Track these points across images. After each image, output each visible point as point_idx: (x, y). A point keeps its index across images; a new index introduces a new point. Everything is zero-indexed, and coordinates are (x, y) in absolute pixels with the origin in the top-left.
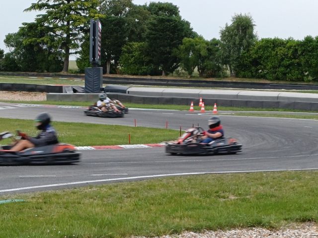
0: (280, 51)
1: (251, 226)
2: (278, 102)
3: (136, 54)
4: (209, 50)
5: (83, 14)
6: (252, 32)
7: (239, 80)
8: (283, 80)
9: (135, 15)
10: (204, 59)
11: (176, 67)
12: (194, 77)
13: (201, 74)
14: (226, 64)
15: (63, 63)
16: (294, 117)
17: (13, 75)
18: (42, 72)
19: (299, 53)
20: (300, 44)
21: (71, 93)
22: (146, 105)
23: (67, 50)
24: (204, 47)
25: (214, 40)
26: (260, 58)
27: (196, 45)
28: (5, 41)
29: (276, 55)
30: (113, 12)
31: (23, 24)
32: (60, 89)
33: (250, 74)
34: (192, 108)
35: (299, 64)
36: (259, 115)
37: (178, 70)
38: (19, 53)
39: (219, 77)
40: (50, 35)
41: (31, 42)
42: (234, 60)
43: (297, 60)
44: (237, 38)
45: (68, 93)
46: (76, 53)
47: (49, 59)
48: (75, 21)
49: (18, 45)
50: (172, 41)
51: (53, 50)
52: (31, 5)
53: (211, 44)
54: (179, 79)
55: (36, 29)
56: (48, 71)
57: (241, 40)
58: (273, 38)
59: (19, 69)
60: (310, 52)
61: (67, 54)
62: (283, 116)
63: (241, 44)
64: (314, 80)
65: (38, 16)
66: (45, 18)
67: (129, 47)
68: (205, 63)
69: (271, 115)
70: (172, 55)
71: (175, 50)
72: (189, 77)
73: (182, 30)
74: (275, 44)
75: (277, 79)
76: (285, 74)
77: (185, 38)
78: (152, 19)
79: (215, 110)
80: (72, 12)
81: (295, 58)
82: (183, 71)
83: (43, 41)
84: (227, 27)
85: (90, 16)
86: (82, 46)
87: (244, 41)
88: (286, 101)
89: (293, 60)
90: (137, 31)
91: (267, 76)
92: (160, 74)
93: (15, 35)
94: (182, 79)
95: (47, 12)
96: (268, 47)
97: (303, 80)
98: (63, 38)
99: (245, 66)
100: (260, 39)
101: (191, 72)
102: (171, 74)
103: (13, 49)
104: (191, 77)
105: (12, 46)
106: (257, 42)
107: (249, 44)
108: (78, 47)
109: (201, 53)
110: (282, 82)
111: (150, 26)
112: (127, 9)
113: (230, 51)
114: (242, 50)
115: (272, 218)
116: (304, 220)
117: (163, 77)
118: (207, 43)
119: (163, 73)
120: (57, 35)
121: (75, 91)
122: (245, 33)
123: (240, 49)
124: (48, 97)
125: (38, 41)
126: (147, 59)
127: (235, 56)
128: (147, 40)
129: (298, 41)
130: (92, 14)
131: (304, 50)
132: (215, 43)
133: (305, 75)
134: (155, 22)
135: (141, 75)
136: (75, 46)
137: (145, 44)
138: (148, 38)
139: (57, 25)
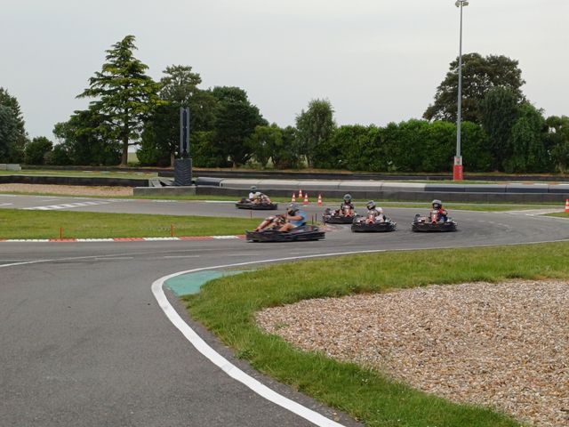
0: (362, 139)
2: (382, 193)
3: (204, 144)
5: (142, 101)
6: (331, 118)
7: (317, 171)
8: (365, 170)
9: (199, 101)
10: (279, 149)
11: (248, 158)
12: (268, 168)
13: (276, 166)
14: (303, 154)
15: (121, 155)
17: (65, 169)
18: (98, 165)
19: (383, 141)
20: (383, 131)
23: (126, 141)
24: (279, 136)
25: (289, 127)
26: (340, 146)
27: (270, 133)
28: (54, 132)
29: (358, 143)
30: (175, 98)
31: (75, 112)
32: (146, 183)
33: (329, 164)
34: (293, 200)
35: (382, 154)
37: (251, 162)
38: (70, 145)
39: (296, 168)
40: (106, 124)
41: (85, 132)
42: (311, 149)
43: (380, 149)
44: (315, 125)
45: (156, 187)
46: (135, 144)
47: (106, 151)
48: (134, 109)
49: (69, 135)
50: (244, 130)
51: (109, 141)
52: (84, 91)
53: (286, 133)
54: (252, 171)
55: (90, 118)
56: (104, 164)
57: (319, 127)
58: (353, 125)
59: (71, 163)
60: (393, 139)
61: (126, 145)
63: (319, 132)
64: (398, 170)
65: (91, 103)
66: (99, 105)
68: (280, 154)
70: (244, 144)
71: (246, 139)
72: (262, 168)
73: (253, 117)
74: (355, 131)
75: (359, 169)
76: (367, 164)
77: (258, 126)
79: (320, 201)
80: (131, 99)
81: (378, 147)
82: (256, 162)
83: (98, 131)
84: (303, 114)
85: (151, 103)
86: (142, 136)
87: (323, 128)
89: (376, 149)
90: (203, 118)
91: (348, 166)
92: (229, 165)
93: (66, 124)
94: (254, 171)
95: (103, 98)
96: (349, 135)
97: (387, 171)
98: (120, 127)
99: (324, 156)
100: (339, 126)
101: (264, 163)
102: (242, 166)
103: (63, 140)
104: (266, 169)
105: (63, 137)
106: (336, 130)
107: (328, 132)
108: (138, 137)
109: (276, 142)
110: (364, 173)
111: (219, 113)
112: (191, 94)
113: (307, 140)
114: (320, 139)
117: (234, 169)
118: (282, 131)
119: (234, 165)
120: (113, 124)
121: (163, 184)
122: (323, 120)
123: (318, 137)
124: (135, 191)
125: (93, 131)
126: (216, 149)
127: (313, 145)
128: (216, 129)
129: (380, 128)
130: (153, 101)
131: (387, 138)
132: (290, 131)
133: (388, 165)
134: (223, 108)
136: (135, 136)
137: (213, 133)
138: (216, 126)
139: (114, 113)
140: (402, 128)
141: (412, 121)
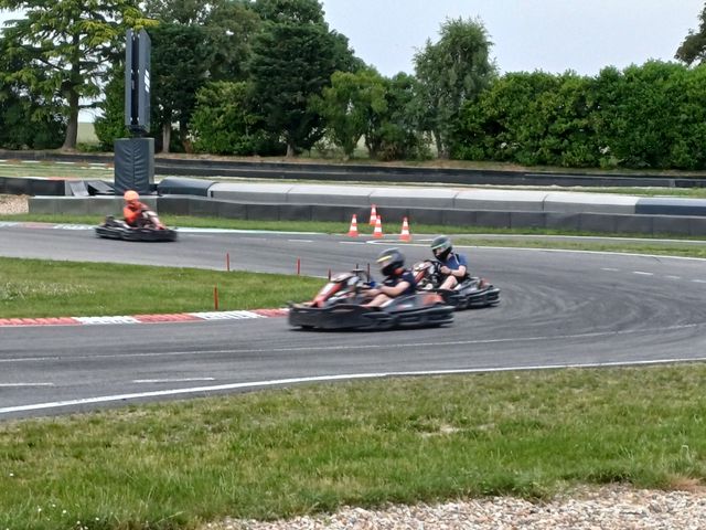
0: (548, 101)
1: (491, 492)
2: (544, 215)
3: (229, 107)
4: (389, 98)
5: (108, 19)
6: (485, 58)
7: (456, 165)
8: (553, 165)
9: (225, 21)
10: (379, 119)
11: (318, 137)
12: (358, 159)
13: (373, 153)
14: (427, 129)
15: (64, 128)
16: (580, 247)
18: (18, 148)
19: (589, 104)
20: (590, 85)
21: (84, 195)
22: (252, 223)
23: (74, 100)
24: (380, 93)
25: (401, 76)
26: (503, 115)
27: (362, 88)
29: (539, 109)
30: (174, 15)
32: (59, 188)
33: (480, 151)
34: (353, 229)
35: (589, 130)
36: (502, 243)
37: (322, 145)
39: (414, 157)
40: (36, 66)
42: (444, 120)
43: (585, 122)
44: (452, 72)
45: (78, 196)
46: (94, 106)
47: (34, 119)
48: (90, 34)
50: (308, 78)
51: (42, 100)
53: (395, 86)
54: (326, 163)
55: (3, 52)
56: (31, 147)
57: (462, 76)
58: (531, 72)
60: (611, 102)
61: (74, 109)
62: (556, 245)
63: (460, 86)
64: (622, 165)
65: (7, 23)
66: (23, 28)
67: (211, 92)
68: (382, 129)
69: (528, 244)
70: (309, 109)
71: (314, 98)
72: (346, 159)
73: (331, 55)
74: (535, 85)
75: (542, 162)
76: (557, 152)
77: (338, 73)
78: (264, 29)
79: (405, 232)
80: (85, 15)
81: (579, 116)
82: (334, 146)
83: (19, 79)
84: (430, 48)
85: (124, 24)
86: (107, 91)
87: (468, 79)
88: (563, 213)
89: (575, 121)
90: (230, 56)
91: (519, 156)
92: (281, 152)
94: (331, 162)
95: (29, 14)
96: (521, 91)
97: (597, 166)
98: (63, 74)
99: (471, 134)
100: (502, 74)
101: (350, 148)
102: (306, 152)
104: (351, 159)
106: (496, 82)
107: (479, 86)
108: (98, 93)
109: (373, 105)
110: (552, 170)
111: (258, 44)
112: (208, 7)
113: (437, 101)
114: (463, 100)
115: (536, 475)
116: (605, 479)
117: (288, 160)
118: (386, 83)
119: (289, 151)
120: (50, 67)
121: (92, 191)
122: (470, 61)
123: (459, 96)
124: (32, 204)
125: (8, 79)
126: (251, 119)
127: (449, 112)
128: (253, 77)
129: (586, 79)
130: (129, 19)
131: (600, 99)
132: (402, 82)
133: (601, 155)
134: (270, 36)
135: (240, 154)
136: (92, 91)
137: (248, 85)
138: (255, 72)
139: (50, 43)
140: (631, 79)
141: (651, 65)
